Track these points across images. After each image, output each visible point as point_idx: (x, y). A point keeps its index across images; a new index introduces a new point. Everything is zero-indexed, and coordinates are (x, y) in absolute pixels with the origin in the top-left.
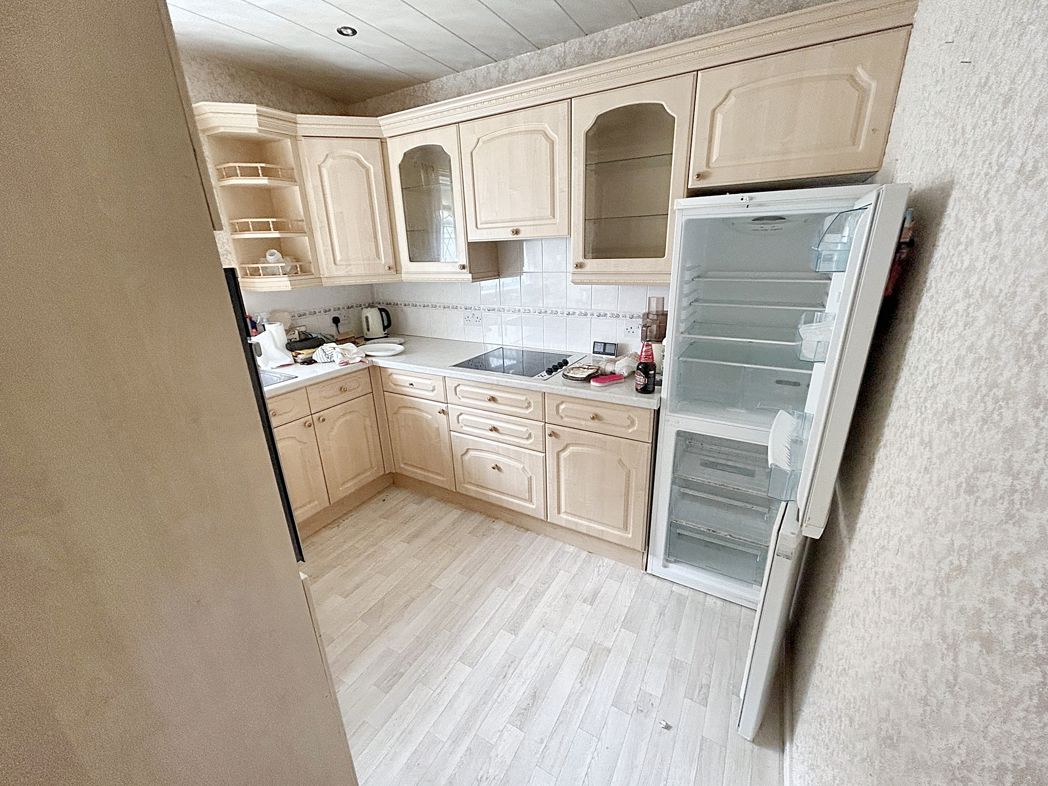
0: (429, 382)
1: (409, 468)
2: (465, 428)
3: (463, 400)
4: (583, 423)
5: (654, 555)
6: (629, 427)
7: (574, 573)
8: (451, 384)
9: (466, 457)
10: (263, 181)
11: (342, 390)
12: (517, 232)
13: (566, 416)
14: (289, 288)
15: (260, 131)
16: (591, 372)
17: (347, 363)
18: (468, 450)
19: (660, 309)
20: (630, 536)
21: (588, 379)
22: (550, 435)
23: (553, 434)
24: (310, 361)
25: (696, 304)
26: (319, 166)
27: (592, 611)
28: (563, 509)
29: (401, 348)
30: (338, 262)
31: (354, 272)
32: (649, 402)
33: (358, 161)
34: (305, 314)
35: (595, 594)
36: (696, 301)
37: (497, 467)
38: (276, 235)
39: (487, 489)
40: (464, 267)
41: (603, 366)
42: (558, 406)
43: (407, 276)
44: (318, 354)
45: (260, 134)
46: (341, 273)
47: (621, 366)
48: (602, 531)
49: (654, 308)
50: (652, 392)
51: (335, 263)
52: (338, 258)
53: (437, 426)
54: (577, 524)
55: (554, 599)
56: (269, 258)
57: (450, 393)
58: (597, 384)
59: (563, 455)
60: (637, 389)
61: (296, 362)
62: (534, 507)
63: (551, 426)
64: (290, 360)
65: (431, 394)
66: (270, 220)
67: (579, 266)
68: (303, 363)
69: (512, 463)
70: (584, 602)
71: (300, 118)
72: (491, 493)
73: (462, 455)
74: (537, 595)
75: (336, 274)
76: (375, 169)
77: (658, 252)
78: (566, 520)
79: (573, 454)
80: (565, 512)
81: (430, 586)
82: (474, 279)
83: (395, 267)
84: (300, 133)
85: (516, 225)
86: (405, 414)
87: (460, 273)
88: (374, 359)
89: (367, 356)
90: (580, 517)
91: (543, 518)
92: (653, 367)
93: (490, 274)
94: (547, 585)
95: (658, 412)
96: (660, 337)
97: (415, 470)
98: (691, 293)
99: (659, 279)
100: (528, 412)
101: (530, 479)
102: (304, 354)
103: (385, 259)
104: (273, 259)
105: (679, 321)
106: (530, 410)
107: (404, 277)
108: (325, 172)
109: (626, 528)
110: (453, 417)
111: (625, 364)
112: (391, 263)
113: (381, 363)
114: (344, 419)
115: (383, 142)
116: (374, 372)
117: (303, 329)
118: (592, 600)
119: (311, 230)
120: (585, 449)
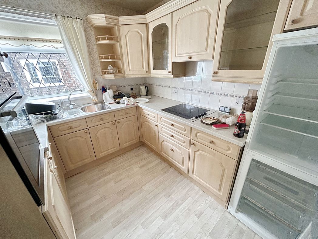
0: (153, 114)
1: (147, 141)
2: (163, 133)
3: (163, 123)
4: (206, 143)
5: (232, 206)
6: (227, 150)
7: (195, 200)
8: (160, 117)
9: (163, 143)
10: (107, 42)
11: (126, 113)
12: (190, 58)
13: (199, 138)
14: (114, 78)
15: (107, 24)
16: (214, 121)
17: (129, 105)
18: (163, 141)
19: (255, 95)
20: (221, 194)
21: (212, 124)
22: (192, 144)
23: (193, 144)
24: (119, 103)
25: (277, 95)
26: (126, 36)
27: (198, 221)
28: (194, 173)
29: (148, 100)
30: (130, 70)
31: (135, 73)
32: (239, 142)
33: (138, 33)
34: (122, 87)
35: (201, 213)
36: (277, 93)
37: (172, 150)
38: (110, 60)
39: (169, 156)
40: (170, 72)
41: (220, 119)
42: (196, 134)
43: (153, 75)
44: (121, 101)
45: (107, 25)
46: (131, 73)
47: (230, 120)
48: (210, 188)
49: (251, 95)
50: (242, 137)
51: (129, 70)
52: (130, 68)
53: (155, 130)
54: (199, 180)
55: (183, 210)
56: (109, 68)
57: (159, 120)
58: (215, 128)
59: (197, 153)
60: (234, 135)
61: (115, 102)
62: (184, 168)
63: (193, 141)
64: (113, 101)
65: (154, 119)
66: (109, 55)
67: (216, 73)
68: (117, 103)
69: (178, 150)
70: (196, 215)
71: (120, 18)
72: (170, 158)
73: (162, 142)
74: (177, 205)
75: (129, 74)
76: (144, 35)
77: (258, 67)
78: (195, 177)
79: (201, 154)
80: (195, 175)
81: (142, 188)
82: (174, 77)
83: (149, 72)
84: (120, 24)
85: (190, 55)
86: (146, 124)
87: (169, 75)
88: (138, 104)
89: (136, 102)
90: (201, 179)
91: (187, 173)
92: (245, 125)
93: (181, 75)
94: (182, 202)
95: (243, 149)
96: (252, 109)
97: (148, 143)
98: (274, 90)
99: (256, 81)
100: (185, 133)
101: (183, 158)
102: (118, 100)
103: (145, 69)
104: (110, 68)
105: (263, 104)
106: (186, 132)
107: (152, 75)
108: (127, 37)
109: (220, 190)
110: (159, 129)
111: (231, 120)
112: (147, 70)
113: (140, 105)
114: (126, 123)
115: (147, 25)
116: (138, 108)
117: (120, 91)
118: (199, 215)
119: (122, 59)
120: (206, 154)
